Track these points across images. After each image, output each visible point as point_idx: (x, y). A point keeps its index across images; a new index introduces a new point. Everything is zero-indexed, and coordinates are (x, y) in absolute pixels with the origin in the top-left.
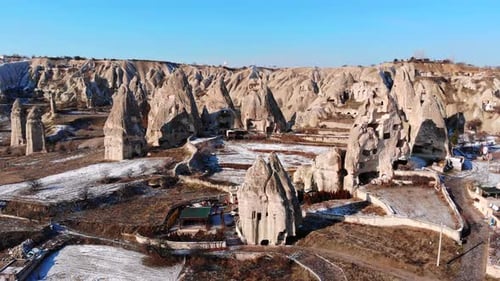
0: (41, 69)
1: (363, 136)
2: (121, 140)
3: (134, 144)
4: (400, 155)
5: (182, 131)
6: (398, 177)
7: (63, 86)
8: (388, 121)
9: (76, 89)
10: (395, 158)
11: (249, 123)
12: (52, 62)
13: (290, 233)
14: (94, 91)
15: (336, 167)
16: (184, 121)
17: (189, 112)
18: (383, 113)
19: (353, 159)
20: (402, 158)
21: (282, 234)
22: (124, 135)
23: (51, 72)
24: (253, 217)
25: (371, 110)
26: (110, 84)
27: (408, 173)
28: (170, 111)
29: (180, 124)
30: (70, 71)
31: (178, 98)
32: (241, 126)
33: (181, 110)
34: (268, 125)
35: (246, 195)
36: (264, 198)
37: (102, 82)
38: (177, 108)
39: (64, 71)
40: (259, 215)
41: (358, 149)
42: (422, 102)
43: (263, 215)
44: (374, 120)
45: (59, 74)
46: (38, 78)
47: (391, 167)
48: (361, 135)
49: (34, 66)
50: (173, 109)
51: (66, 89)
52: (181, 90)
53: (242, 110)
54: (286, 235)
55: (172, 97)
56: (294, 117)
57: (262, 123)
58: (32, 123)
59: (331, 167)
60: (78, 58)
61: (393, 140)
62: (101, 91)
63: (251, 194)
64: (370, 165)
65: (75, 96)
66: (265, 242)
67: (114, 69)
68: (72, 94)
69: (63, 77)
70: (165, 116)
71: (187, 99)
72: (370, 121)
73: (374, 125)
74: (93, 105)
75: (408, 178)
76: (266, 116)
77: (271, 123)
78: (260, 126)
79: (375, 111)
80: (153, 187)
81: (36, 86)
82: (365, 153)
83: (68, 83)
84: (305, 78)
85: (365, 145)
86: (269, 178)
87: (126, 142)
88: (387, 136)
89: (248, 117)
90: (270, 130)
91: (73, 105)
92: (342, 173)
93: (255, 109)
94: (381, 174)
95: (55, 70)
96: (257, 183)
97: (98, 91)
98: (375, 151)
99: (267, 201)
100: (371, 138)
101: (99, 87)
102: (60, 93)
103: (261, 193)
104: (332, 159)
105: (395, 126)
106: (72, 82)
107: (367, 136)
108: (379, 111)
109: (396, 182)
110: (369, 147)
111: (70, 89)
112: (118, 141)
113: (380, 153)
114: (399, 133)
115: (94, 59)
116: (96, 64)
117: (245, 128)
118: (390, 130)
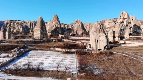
0: (7, 23)
1: (120, 25)
2: (40, 32)
3: (44, 34)
4: (130, 32)
5: (57, 33)
6: (131, 38)
7: (14, 28)
8: (127, 21)
9: (19, 29)
10: (129, 33)
11: (76, 32)
12: (11, 22)
13: (108, 47)
14: (24, 29)
15: (113, 35)
16: (58, 30)
17: (59, 27)
18: (125, 19)
19: (118, 32)
20: (131, 33)
21: (105, 46)
22: (41, 31)
23: (11, 24)
24: (96, 41)
25: (122, 17)
26: (29, 27)
27: (134, 37)
28: (53, 27)
29: (56, 30)
30: (16, 24)
31: (56, 23)
32: (74, 33)
33: (57, 27)
34: (82, 33)
35: (93, 34)
36: (99, 35)
37: (27, 27)
38: (55, 26)
39: (14, 24)
40: (98, 40)
41: (119, 29)
42: (133, 19)
43: (99, 40)
44: (123, 21)
45: (13, 25)
46: (7, 26)
47: (128, 35)
48: (120, 24)
49: (5, 23)
50: (54, 26)
51: (15, 29)
52: (56, 21)
53: (74, 29)
54: (107, 47)
55: (54, 23)
56: (89, 31)
57: (80, 32)
58: (8, 32)
59: (111, 35)
60: (19, 21)
61: (128, 27)
62: (26, 29)
63: (95, 33)
64: (122, 34)
65: (18, 30)
66: (100, 50)
67: (30, 23)
68: (17, 30)
69: (14, 25)
70: (52, 28)
71: (58, 23)
72: (122, 21)
73: (123, 22)
74: (24, 33)
75: (134, 38)
76: (81, 30)
77: (83, 32)
78: (80, 33)
79: (123, 18)
80: (54, 41)
81: (6, 28)
82: (121, 30)
83: (16, 27)
84: (87, 25)
85: (121, 27)
86: (100, 29)
87: (41, 33)
88: (127, 25)
89: (76, 30)
90: (82, 34)
91: (18, 33)
92: (114, 37)
93: (78, 28)
94: (125, 38)
95: (12, 24)
96: (97, 30)
97: (25, 29)
98: (124, 30)
99: (100, 36)
100: (123, 26)
101: (26, 28)
102: (14, 30)
103: (98, 33)
104: (111, 33)
105: (129, 23)
106: (17, 27)
107: (122, 25)
108: (124, 18)
109: (131, 39)
110: (122, 29)
111: (17, 29)
112: (39, 33)
113: (125, 31)
114: (130, 25)
115: (24, 21)
116: (25, 22)
117: (75, 33)
118: (128, 24)
